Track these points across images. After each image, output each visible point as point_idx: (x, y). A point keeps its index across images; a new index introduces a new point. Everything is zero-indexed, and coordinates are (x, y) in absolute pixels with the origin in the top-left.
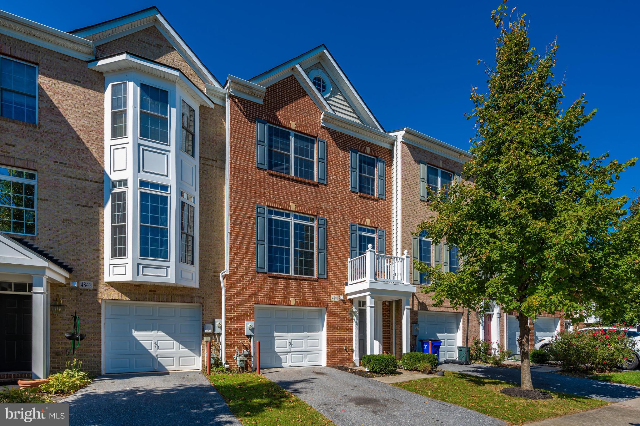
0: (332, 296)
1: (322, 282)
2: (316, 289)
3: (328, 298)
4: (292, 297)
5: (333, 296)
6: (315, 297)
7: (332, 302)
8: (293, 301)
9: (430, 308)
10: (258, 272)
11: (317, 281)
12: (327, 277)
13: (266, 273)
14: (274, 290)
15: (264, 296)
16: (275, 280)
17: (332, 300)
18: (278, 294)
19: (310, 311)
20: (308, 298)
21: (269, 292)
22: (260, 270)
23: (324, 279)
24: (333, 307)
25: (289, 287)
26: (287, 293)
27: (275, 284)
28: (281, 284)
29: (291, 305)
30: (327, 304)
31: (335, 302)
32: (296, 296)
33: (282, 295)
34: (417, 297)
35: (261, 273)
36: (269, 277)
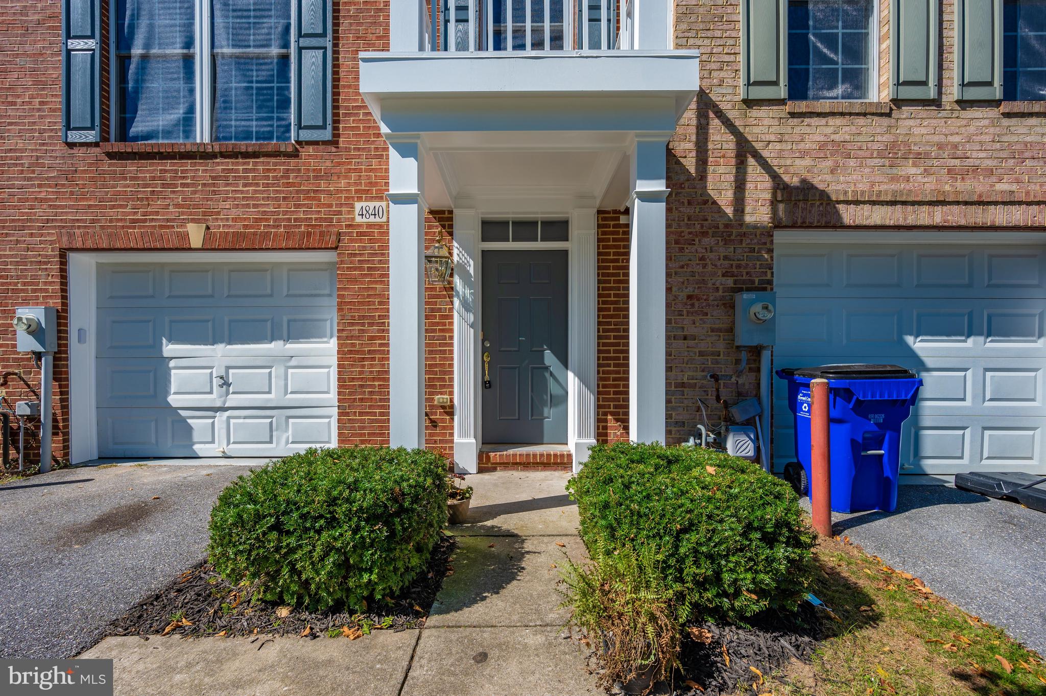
0: (358, 206)
1: (316, 157)
2: (288, 185)
3: (340, 213)
4: (193, 221)
5: (364, 204)
6: (285, 213)
7: (360, 226)
8: (195, 234)
9: (848, 215)
10: (71, 145)
11: (295, 154)
12: (336, 135)
13: (96, 145)
14: (128, 200)
15: (93, 221)
16: (131, 167)
17: (358, 219)
18: (145, 214)
19: (295, 268)
20: (256, 220)
21: (113, 207)
22: (73, 137)
23: (325, 143)
24: (364, 248)
25: (183, 185)
26: (177, 206)
27: (132, 179)
28: (153, 179)
29: (190, 249)
30: (333, 238)
31: (370, 225)
32: (212, 214)
33: (157, 213)
34: (773, 162)
35: (82, 145)
36: (111, 155)
